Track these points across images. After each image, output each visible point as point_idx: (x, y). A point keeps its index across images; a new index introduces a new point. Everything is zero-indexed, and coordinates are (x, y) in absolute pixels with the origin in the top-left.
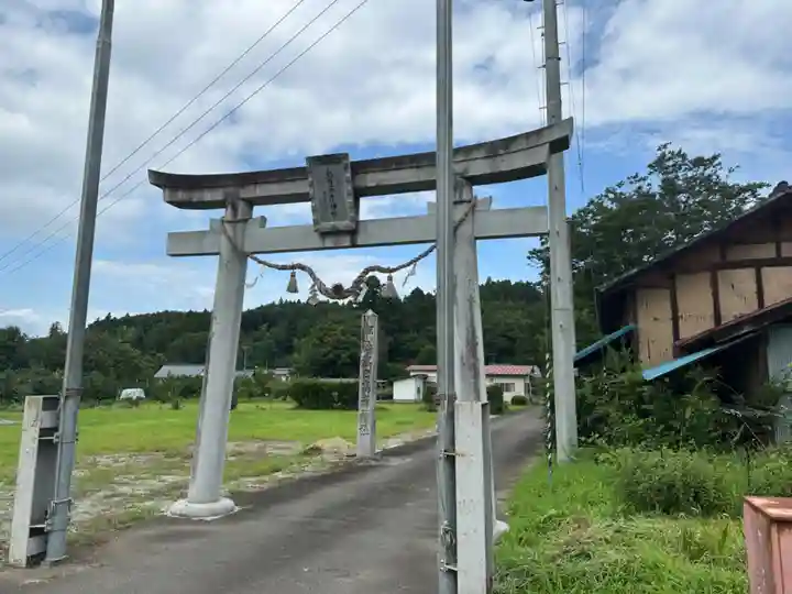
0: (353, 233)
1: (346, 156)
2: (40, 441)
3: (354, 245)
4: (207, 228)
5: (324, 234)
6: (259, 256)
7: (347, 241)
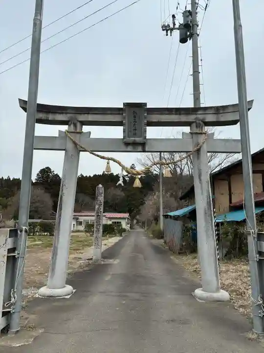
0: (143, 145)
1: (145, 104)
2: (8, 256)
3: (144, 151)
4: (57, 136)
5: (127, 144)
6: (96, 153)
7: (140, 149)
